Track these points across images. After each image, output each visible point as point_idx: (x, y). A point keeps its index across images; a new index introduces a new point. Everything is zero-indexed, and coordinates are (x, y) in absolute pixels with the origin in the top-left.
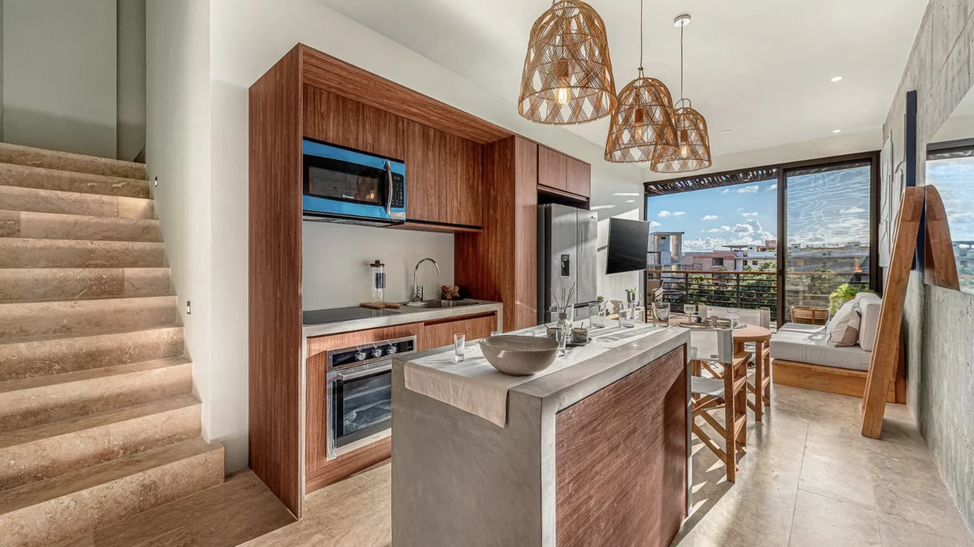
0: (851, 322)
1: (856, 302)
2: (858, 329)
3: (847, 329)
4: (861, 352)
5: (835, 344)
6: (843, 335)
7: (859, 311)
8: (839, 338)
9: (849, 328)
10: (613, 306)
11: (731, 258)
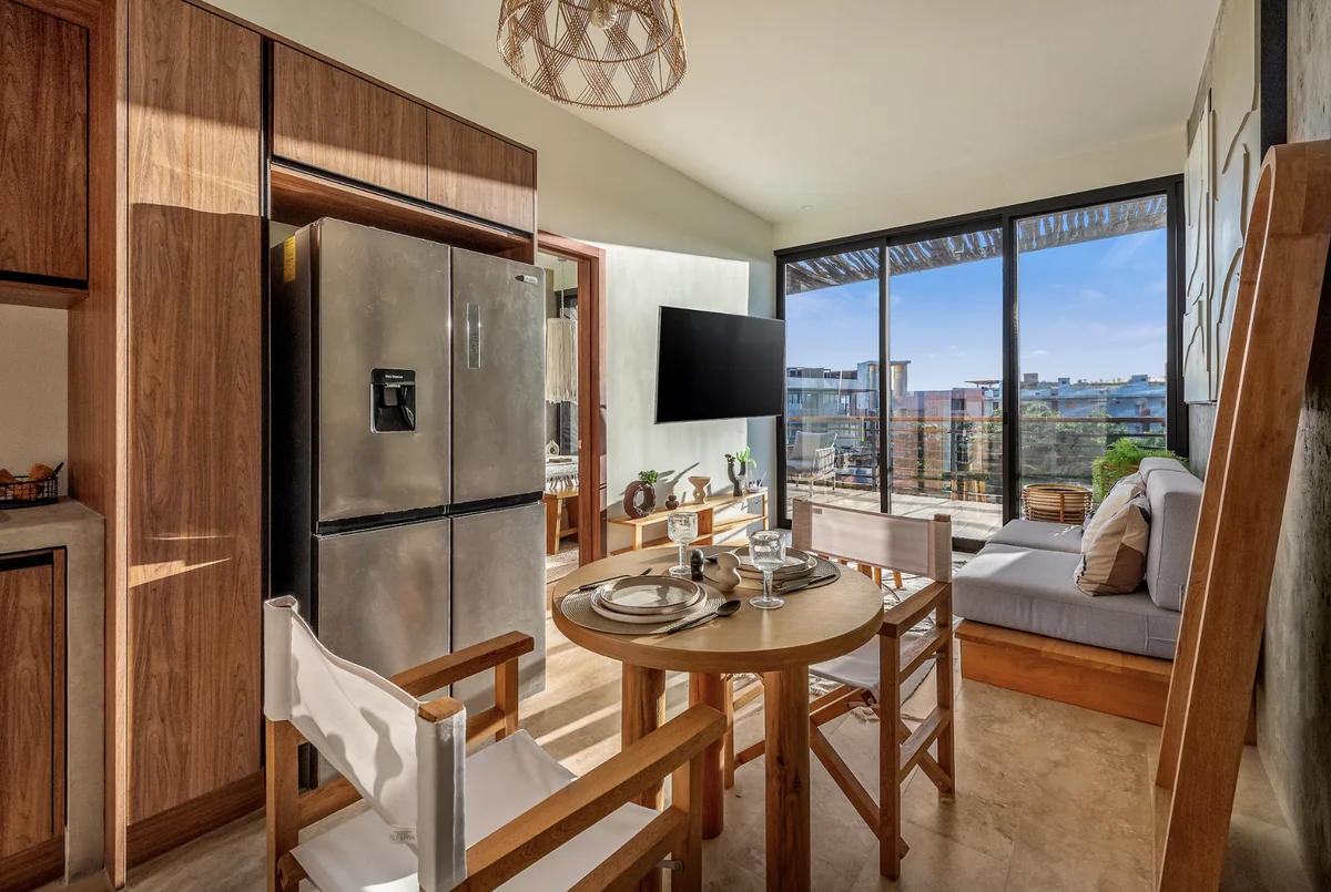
0: (1127, 535)
1: (1139, 480)
2: (1143, 551)
3: (1119, 552)
4: (1151, 611)
5: (1094, 587)
6: (1111, 565)
7: (1147, 508)
8: (1102, 573)
9: (1124, 549)
10: (693, 488)
11: (976, 399)
